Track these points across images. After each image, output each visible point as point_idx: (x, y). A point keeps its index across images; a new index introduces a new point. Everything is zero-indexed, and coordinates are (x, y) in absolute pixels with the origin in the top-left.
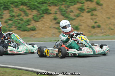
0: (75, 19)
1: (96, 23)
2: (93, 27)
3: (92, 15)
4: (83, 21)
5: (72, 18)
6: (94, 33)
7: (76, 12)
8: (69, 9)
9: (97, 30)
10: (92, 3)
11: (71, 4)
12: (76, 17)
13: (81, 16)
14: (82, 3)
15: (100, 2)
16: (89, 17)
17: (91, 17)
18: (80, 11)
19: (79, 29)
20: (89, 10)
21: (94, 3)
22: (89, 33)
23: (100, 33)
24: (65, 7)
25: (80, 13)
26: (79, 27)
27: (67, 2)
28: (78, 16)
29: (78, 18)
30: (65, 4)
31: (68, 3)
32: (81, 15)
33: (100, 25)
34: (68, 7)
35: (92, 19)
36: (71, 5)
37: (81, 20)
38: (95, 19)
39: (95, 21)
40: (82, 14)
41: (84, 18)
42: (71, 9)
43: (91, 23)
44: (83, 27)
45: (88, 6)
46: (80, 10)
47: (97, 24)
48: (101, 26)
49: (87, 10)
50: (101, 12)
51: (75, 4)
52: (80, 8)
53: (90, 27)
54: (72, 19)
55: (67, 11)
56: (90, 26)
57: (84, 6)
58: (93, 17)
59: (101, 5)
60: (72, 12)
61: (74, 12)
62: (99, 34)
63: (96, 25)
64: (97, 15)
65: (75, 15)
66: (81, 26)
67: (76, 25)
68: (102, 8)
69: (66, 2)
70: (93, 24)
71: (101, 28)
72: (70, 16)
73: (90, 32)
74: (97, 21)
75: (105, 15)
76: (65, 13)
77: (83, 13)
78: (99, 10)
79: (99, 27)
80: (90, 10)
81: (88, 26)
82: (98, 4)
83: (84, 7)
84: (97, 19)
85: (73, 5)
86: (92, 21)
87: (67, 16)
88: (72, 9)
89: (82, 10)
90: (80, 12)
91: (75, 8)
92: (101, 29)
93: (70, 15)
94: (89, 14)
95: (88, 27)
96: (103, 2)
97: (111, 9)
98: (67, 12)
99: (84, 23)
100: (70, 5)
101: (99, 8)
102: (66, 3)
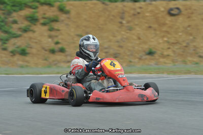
0: (20, 36)
1: (57, 43)
2: (53, 52)
3: (51, 30)
4: (34, 39)
5: (15, 34)
6: (54, 61)
7: (22, 23)
8: (11, 18)
9: (59, 57)
10: (52, 8)
11: (14, 8)
12: (22, 31)
13: (32, 30)
14: (34, 7)
15: (64, 7)
16: (46, 34)
17: (49, 32)
18: (30, 21)
19: (28, 53)
20: (45, 20)
21: (54, 9)
22: (45, 62)
23: (64, 62)
24: (4, 14)
25: (30, 26)
26: (28, 50)
27: (8, 4)
28: (25, 31)
29: (26, 35)
30: (4, 9)
31: (9, 8)
32: (31, 28)
33: (65, 47)
34: (9, 13)
35: (50, 37)
36: (15, 11)
37: (30, 38)
38: (57, 36)
39: (56, 40)
40: (34, 28)
41: (36, 35)
42: (14, 17)
43: (49, 43)
44: (34, 51)
45: (45, 14)
46: (29, 19)
47: (60, 46)
48: (67, 50)
49: (42, 21)
50: (67, 25)
51: (21, 10)
52: (30, 17)
53: (46, 50)
54: (15, 36)
55: (6, 20)
56: (47, 48)
57: (37, 12)
58: (53, 33)
59: (67, 12)
60: (15, 22)
61: (19, 23)
62: (62, 64)
63: (57, 47)
64: (59, 30)
65: (20, 29)
66: (31, 48)
67: (23, 47)
68: (69, 18)
69: (5, 5)
70: (53, 46)
71: (67, 53)
72: (11, 30)
73: (46, 60)
74: (60, 41)
75: (73, 30)
76: (2, 24)
77: (35, 25)
78: (63, 21)
79: (62, 50)
80: (47, 21)
81: (43, 48)
82: (62, 10)
83: (37, 15)
84: (60, 37)
85: (18, 11)
86: (50, 40)
87: (6, 30)
88: (16, 18)
89: (33, 20)
90: (29, 23)
91: (21, 16)
92: (66, 56)
93: (12, 28)
94: (46, 28)
95: (43, 51)
96: (71, 7)
97: (85, 20)
98: (6, 23)
99: (36, 43)
100: (12, 11)
101: (63, 17)
102: (5, 7)
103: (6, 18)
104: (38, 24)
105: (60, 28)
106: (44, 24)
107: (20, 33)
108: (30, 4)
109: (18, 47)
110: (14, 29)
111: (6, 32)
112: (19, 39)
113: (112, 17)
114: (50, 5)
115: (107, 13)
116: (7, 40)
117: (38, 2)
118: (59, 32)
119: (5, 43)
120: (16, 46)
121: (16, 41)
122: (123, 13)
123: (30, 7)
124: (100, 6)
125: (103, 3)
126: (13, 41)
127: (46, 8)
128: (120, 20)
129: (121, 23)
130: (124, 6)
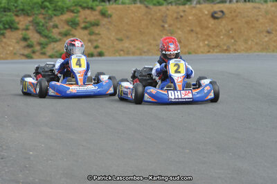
103: (46, 23)
104: (78, 28)
105: (101, 33)
106: (85, 28)
107: (59, 37)
108: (72, 8)
109: (57, 52)
110: (55, 33)
111: (46, 37)
112: (58, 43)
113: (154, 21)
114: (92, 8)
115: (150, 17)
116: (47, 44)
117: (81, 6)
118: (99, 36)
119: (44, 48)
120: (55, 50)
121: (55, 46)
122: (166, 16)
123: (72, 11)
124: (143, 9)
125: (147, 7)
126: (53, 45)
127: (88, 12)
128: (163, 24)
129: (163, 26)
130: (168, 9)
